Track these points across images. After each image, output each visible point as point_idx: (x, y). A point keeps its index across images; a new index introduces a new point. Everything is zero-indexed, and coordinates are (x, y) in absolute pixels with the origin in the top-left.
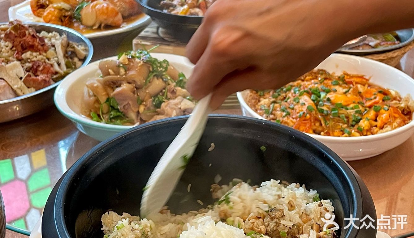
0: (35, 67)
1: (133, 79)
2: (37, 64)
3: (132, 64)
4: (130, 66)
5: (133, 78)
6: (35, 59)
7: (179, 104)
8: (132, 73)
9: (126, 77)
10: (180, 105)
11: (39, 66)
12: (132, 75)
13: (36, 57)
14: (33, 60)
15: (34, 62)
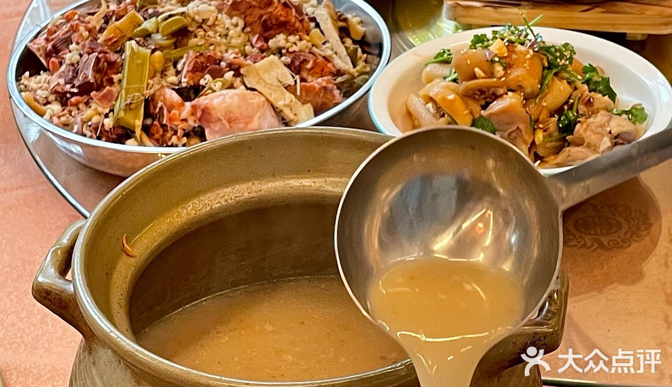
0: (297, 63)
1: (520, 84)
2: (302, 58)
3: (514, 56)
4: (511, 59)
5: (520, 81)
6: (295, 48)
7: (607, 124)
8: (517, 73)
9: (508, 80)
10: (609, 127)
11: (305, 61)
12: (518, 76)
13: (295, 43)
14: (291, 50)
15: (293, 55)
